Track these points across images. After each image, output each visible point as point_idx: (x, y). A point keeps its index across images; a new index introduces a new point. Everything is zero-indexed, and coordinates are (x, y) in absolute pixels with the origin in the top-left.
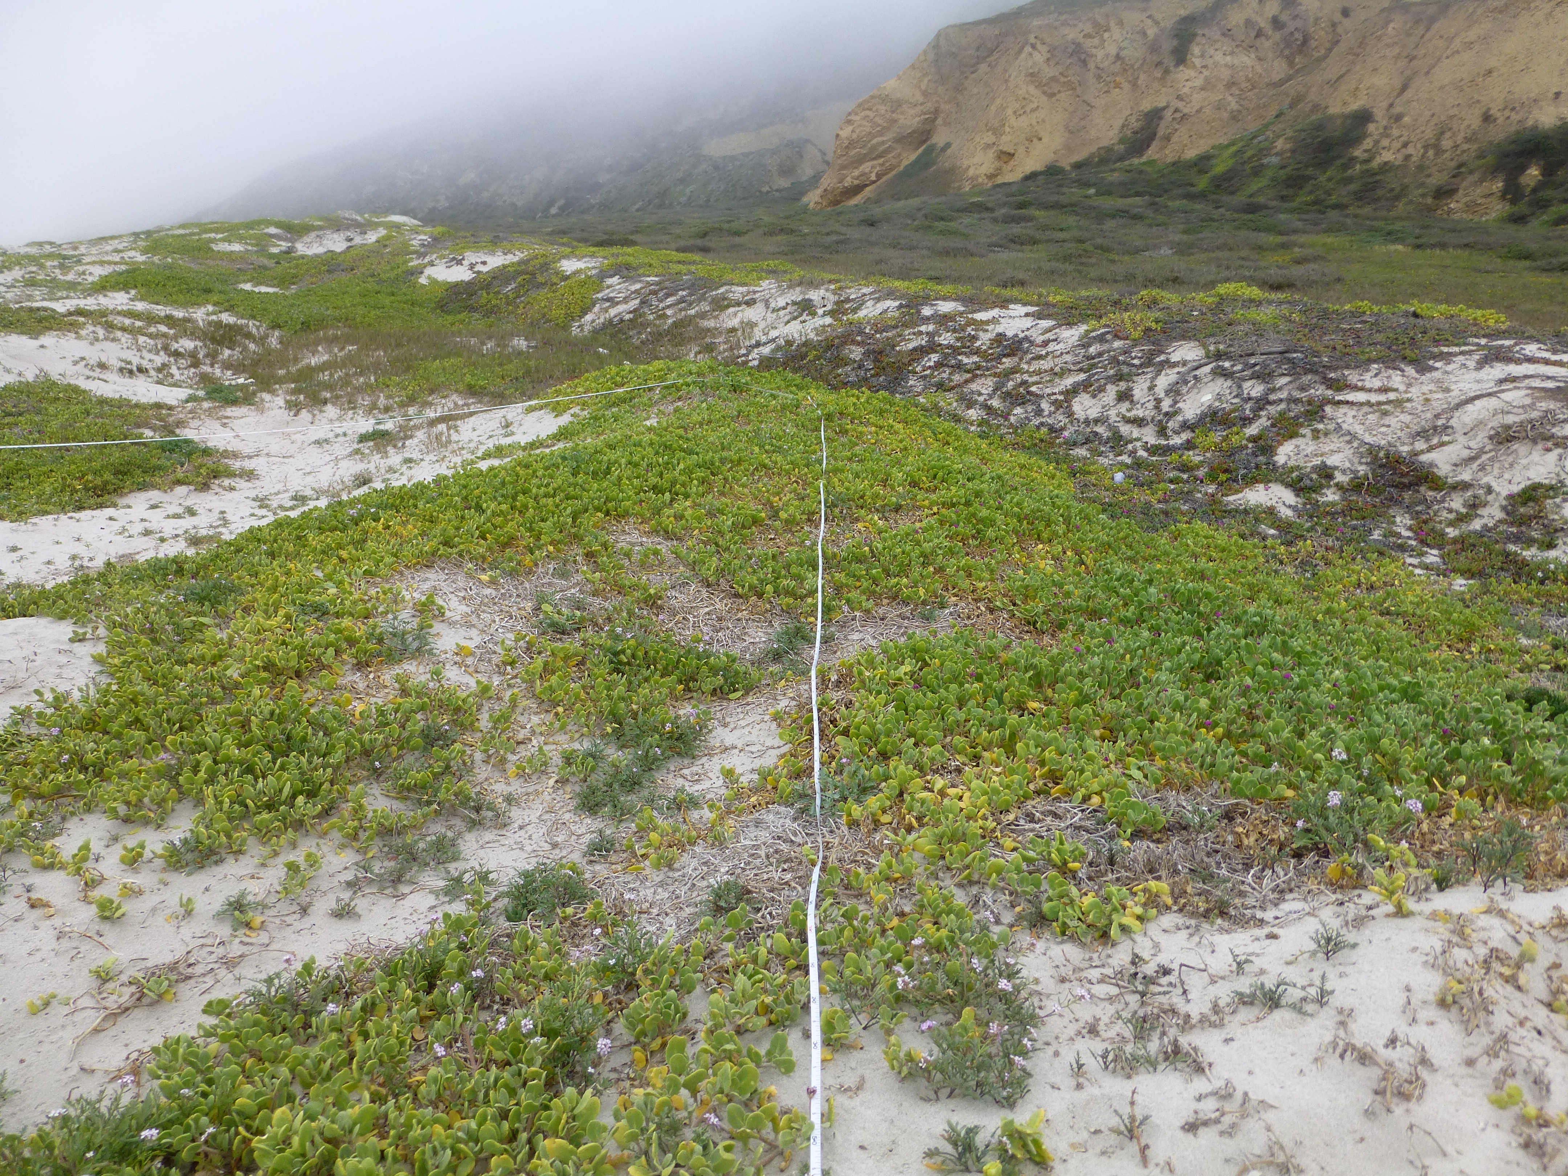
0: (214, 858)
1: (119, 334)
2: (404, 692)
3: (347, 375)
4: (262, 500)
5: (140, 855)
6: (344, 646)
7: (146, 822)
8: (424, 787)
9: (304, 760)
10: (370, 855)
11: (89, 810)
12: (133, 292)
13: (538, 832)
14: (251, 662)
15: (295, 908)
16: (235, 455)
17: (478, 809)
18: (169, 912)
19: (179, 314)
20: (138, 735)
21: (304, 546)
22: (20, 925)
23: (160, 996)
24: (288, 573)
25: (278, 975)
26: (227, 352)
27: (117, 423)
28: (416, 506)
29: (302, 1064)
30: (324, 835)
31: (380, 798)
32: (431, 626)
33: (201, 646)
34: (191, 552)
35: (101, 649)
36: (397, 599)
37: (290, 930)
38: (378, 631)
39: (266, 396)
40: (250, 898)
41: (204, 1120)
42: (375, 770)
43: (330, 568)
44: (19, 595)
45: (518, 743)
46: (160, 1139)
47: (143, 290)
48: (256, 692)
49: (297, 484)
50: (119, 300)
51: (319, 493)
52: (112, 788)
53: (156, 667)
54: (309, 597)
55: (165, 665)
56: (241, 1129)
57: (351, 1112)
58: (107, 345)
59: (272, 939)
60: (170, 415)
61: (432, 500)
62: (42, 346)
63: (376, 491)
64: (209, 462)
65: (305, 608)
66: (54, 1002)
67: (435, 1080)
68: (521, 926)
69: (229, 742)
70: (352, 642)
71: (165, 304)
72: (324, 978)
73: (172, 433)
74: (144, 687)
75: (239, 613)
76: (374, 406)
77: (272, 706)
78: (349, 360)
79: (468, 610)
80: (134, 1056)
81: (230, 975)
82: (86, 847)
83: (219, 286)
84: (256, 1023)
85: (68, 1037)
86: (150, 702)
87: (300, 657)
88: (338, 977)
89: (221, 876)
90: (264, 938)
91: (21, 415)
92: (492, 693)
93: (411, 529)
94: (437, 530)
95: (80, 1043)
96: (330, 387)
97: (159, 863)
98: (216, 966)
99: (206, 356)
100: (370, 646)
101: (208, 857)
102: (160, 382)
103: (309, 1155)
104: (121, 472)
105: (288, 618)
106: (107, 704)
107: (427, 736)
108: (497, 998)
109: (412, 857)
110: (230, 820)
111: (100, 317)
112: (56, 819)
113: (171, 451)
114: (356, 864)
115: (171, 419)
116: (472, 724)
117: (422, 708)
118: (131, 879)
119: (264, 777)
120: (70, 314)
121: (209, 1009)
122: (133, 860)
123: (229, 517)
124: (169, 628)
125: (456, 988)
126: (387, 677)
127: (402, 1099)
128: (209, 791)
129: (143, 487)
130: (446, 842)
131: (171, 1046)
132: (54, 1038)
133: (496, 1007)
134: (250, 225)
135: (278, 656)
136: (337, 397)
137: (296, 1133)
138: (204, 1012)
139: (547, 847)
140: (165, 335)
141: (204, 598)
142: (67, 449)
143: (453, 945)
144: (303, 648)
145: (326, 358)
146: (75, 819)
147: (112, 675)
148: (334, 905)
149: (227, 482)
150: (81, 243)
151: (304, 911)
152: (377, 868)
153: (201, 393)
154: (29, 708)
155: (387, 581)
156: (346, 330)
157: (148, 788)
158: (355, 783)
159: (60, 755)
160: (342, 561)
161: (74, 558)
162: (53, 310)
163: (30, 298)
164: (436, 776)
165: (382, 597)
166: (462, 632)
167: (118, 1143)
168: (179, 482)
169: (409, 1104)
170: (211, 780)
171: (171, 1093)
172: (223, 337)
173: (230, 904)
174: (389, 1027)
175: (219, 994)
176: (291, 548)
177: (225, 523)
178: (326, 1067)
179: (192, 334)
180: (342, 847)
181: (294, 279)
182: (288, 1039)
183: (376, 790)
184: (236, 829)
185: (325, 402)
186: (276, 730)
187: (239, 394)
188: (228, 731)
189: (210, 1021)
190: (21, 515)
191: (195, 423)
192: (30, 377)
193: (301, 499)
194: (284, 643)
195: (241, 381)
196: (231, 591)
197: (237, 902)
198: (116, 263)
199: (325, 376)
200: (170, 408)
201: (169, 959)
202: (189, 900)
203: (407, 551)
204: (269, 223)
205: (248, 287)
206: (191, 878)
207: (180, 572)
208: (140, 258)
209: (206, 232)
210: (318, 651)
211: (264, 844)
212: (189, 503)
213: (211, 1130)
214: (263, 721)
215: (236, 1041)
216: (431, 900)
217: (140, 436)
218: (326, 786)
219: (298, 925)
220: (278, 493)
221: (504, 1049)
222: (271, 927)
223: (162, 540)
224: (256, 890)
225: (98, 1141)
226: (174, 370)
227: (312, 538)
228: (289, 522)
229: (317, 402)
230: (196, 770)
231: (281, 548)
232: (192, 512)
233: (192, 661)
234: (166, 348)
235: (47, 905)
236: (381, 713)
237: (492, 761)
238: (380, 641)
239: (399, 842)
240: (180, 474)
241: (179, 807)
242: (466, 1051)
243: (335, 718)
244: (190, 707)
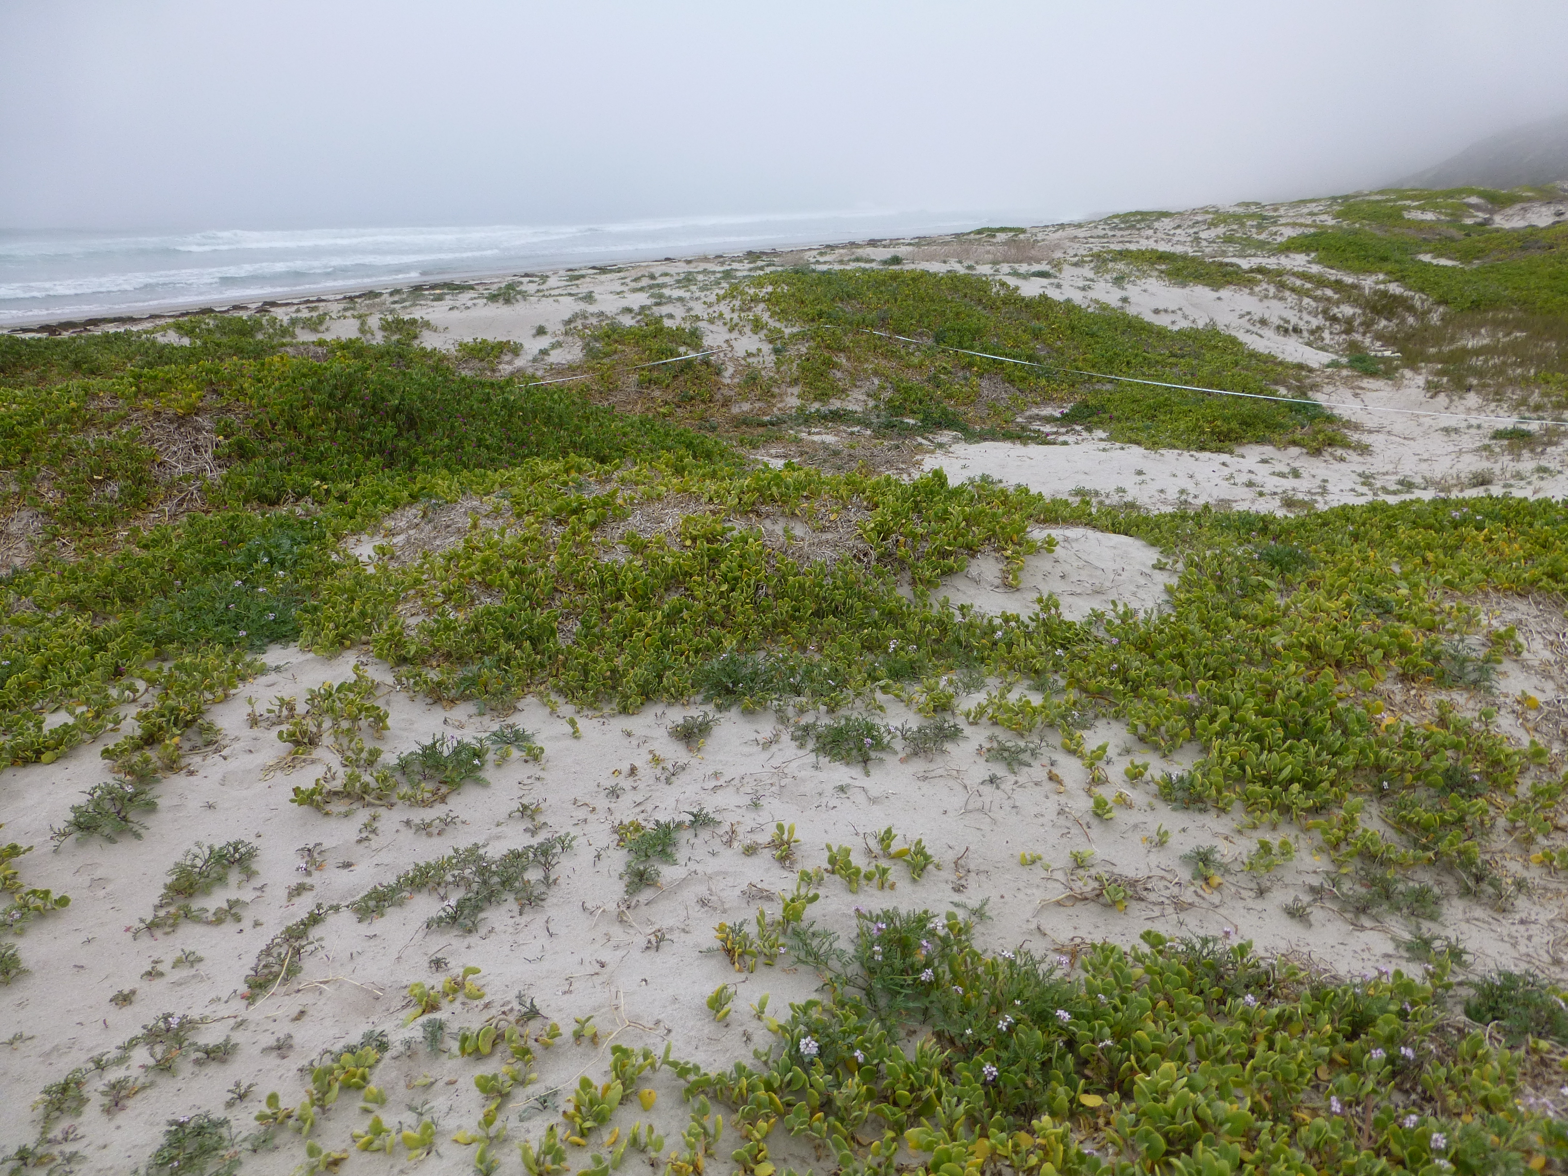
0: (1200, 805)
1: (1287, 293)
2: (1443, 722)
3: (1504, 363)
4: (1367, 477)
5: (1141, 774)
6: (1396, 651)
7: (1156, 747)
8: (1426, 829)
9: (1313, 750)
10: (1344, 871)
11: (1117, 717)
12: (1313, 255)
13: (1542, 938)
14: (1297, 637)
15: (1254, 885)
16: (1357, 427)
17: (1479, 879)
18: (1148, 834)
19: (1349, 280)
20: (1176, 669)
21: (1392, 537)
22: (1038, 788)
23: (1114, 903)
24: (1365, 560)
25: (1215, 940)
26: (1383, 323)
27: (1259, 377)
28: (1531, 525)
29: (1204, 1035)
30: (1306, 830)
31: (1375, 819)
32: (1500, 662)
33: (1258, 606)
34: (1280, 513)
35: (1174, 581)
36: (1471, 621)
37: (1241, 904)
38: (1437, 648)
39: (1408, 373)
40: (1217, 856)
41: (1107, 1031)
42: (1382, 789)
43: (1410, 567)
44: (1128, 516)
45: (1557, 828)
46: (1069, 1024)
47: (1323, 254)
48: (1292, 667)
49: (1409, 468)
50: (1298, 261)
51: (1429, 483)
52: (1140, 706)
53: (1212, 613)
54: (1377, 590)
55: (1222, 614)
56: (1132, 1057)
57: (1227, 1108)
58: (1274, 303)
59: (1222, 903)
60: (1308, 377)
61: (1554, 523)
62: (1219, 299)
63: (1491, 497)
64: (1329, 429)
65: (1369, 600)
66: (1039, 863)
67: (1319, 1132)
68: (1477, 1030)
69: (1250, 705)
70: (1404, 650)
71: (1339, 269)
72: (1253, 966)
73: (1305, 394)
74: (1196, 628)
75: (1304, 585)
76: (1523, 402)
77: (1301, 686)
78: (1514, 347)
79: (1552, 658)
80: (1078, 941)
81: (1175, 916)
82: (1103, 748)
83: (1397, 255)
84: (1179, 973)
85: (1038, 896)
86: (1197, 643)
87: (1346, 648)
88: (1267, 973)
89: (1200, 824)
90: (1216, 898)
91: (1183, 357)
92: (1545, 760)
93: (1517, 549)
94: (1547, 559)
95: (1045, 906)
96: (1480, 373)
97: (1154, 788)
98: (1167, 901)
99: (1362, 324)
100: (1423, 661)
101: (1195, 802)
102: (1309, 344)
103: (1177, 1120)
104: (1247, 423)
105: (1349, 605)
106: (1161, 632)
107: (1451, 778)
108: (1419, 1089)
109: (1386, 894)
110: (1226, 777)
111: (1277, 277)
112: (1091, 714)
113: (1298, 412)
114: (1327, 873)
115: (1308, 381)
116: (1508, 785)
117: (1456, 747)
118: (1127, 791)
119: (1270, 751)
120: (1252, 271)
121: (1147, 936)
122: (1135, 776)
123: (1329, 486)
124: (1236, 581)
125: (1378, 1054)
126: (1430, 699)
127: (1280, 1127)
128: (1216, 743)
129: (1261, 441)
130: (1429, 896)
131: (1107, 950)
132: (1029, 892)
133: (1414, 1097)
134: (1449, 194)
135: (1325, 640)
136: (1484, 386)
137: (1174, 1093)
138: (1142, 937)
139: (1546, 958)
140: (1328, 299)
141: (1277, 562)
142: (1209, 394)
143: (1393, 1007)
144: (1352, 640)
145: (1486, 341)
146: (1105, 721)
147: (1175, 607)
148: (1290, 901)
149: (1339, 452)
150: (1282, 205)
151: (1261, 893)
152: (1346, 886)
153: (1344, 360)
154: (1103, 613)
155: (1467, 598)
156: (1520, 314)
157: (1167, 718)
158: (1357, 794)
159: (1111, 663)
160: (1426, 562)
161: (1182, 492)
162: (1239, 266)
163: (1224, 253)
164: (1444, 823)
165: (1455, 613)
166: (1535, 680)
167: (1039, 1006)
168: (1294, 443)
169: (1284, 1137)
170: (1222, 734)
171: (1092, 992)
172: (1384, 307)
173: (1198, 853)
174: (1296, 1051)
175: (1161, 928)
176: (1377, 535)
177: (1324, 491)
178: (1224, 1050)
179: (1355, 301)
180: (1320, 850)
181: (1479, 254)
182: (1201, 1004)
183: (1374, 809)
184: (1228, 787)
185: (1469, 389)
186: (1296, 711)
187: (1382, 366)
188: (1253, 695)
189: (1146, 949)
190: (1154, 445)
191: (1328, 389)
192: (1200, 325)
193: (1407, 485)
194: (1335, 629)
195: (1388, 353)
196: (1304, 562)
197: (1205, 854)
198: (1306, 226)
199: (1478, 362)
200: (1311, 370)
201: (1131, 874)
202: (1166, 832)
203: (1503, 572)
204: (1471, 192)
205: (1426, 258)
206: (1174, 814)
207: (1264, 530)
208: (1330, 222)
209: (1402, 199)
210: (1365, 648)
211: (1248, 813)
212: (1296, 464)
213: (1109, 1042)
214: (1288, 698)
215: (1157, 978)
216: (1390, 948)
217: (1274, 393)
218: (1325, 785)
219: (1250, 903)
220: (1387, 473)
221: (1404, 1147)
222: (1226, 892)
223: (1261, 494)
224: (1226, 851)
225: (1027, 994)
226: (1326, 335)
227: (1403, 532)
228: (1384, 508)
229: (1460, 387)
230: (1212, 719)
231: (1366, 533)
232: (1296, 474)
233: (1245, 618)
234: (1325, 312)
235: (1060, 782)
236: (1410, 735)
237: (1517, 834)
238: (1436, 659)
239: (1378, 872)
240: (1298, 436)
241: (1187, 746)
242: (1364, 1121)
243: (1359, 721)
244: (1228, 660)
